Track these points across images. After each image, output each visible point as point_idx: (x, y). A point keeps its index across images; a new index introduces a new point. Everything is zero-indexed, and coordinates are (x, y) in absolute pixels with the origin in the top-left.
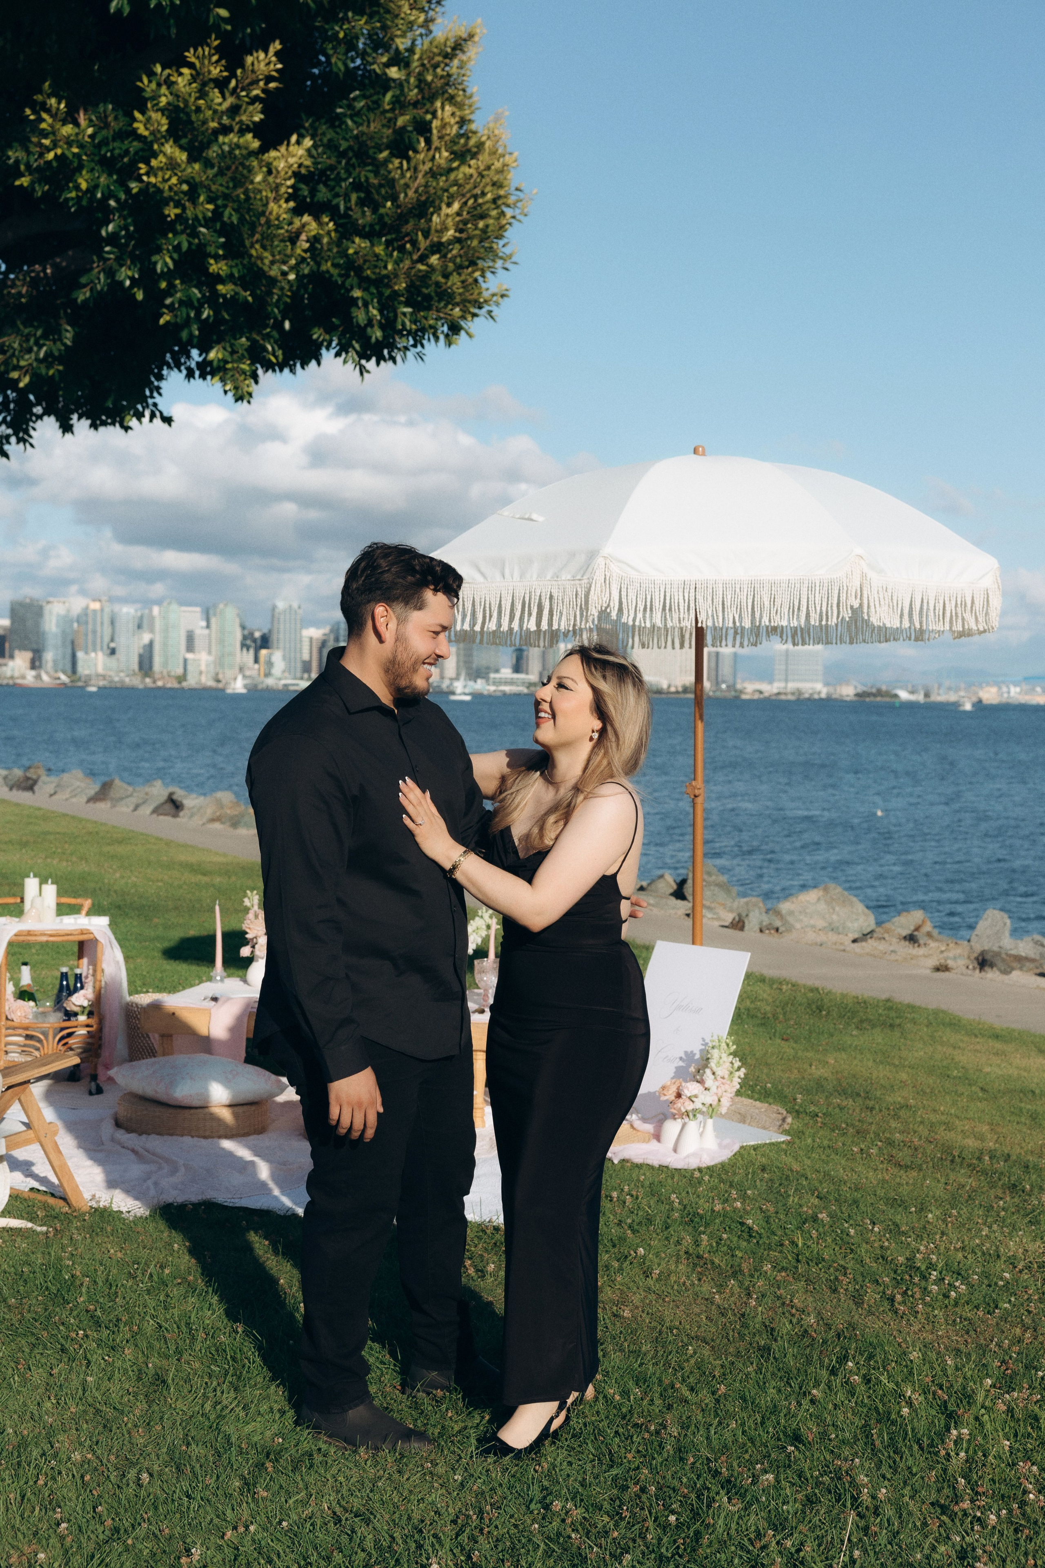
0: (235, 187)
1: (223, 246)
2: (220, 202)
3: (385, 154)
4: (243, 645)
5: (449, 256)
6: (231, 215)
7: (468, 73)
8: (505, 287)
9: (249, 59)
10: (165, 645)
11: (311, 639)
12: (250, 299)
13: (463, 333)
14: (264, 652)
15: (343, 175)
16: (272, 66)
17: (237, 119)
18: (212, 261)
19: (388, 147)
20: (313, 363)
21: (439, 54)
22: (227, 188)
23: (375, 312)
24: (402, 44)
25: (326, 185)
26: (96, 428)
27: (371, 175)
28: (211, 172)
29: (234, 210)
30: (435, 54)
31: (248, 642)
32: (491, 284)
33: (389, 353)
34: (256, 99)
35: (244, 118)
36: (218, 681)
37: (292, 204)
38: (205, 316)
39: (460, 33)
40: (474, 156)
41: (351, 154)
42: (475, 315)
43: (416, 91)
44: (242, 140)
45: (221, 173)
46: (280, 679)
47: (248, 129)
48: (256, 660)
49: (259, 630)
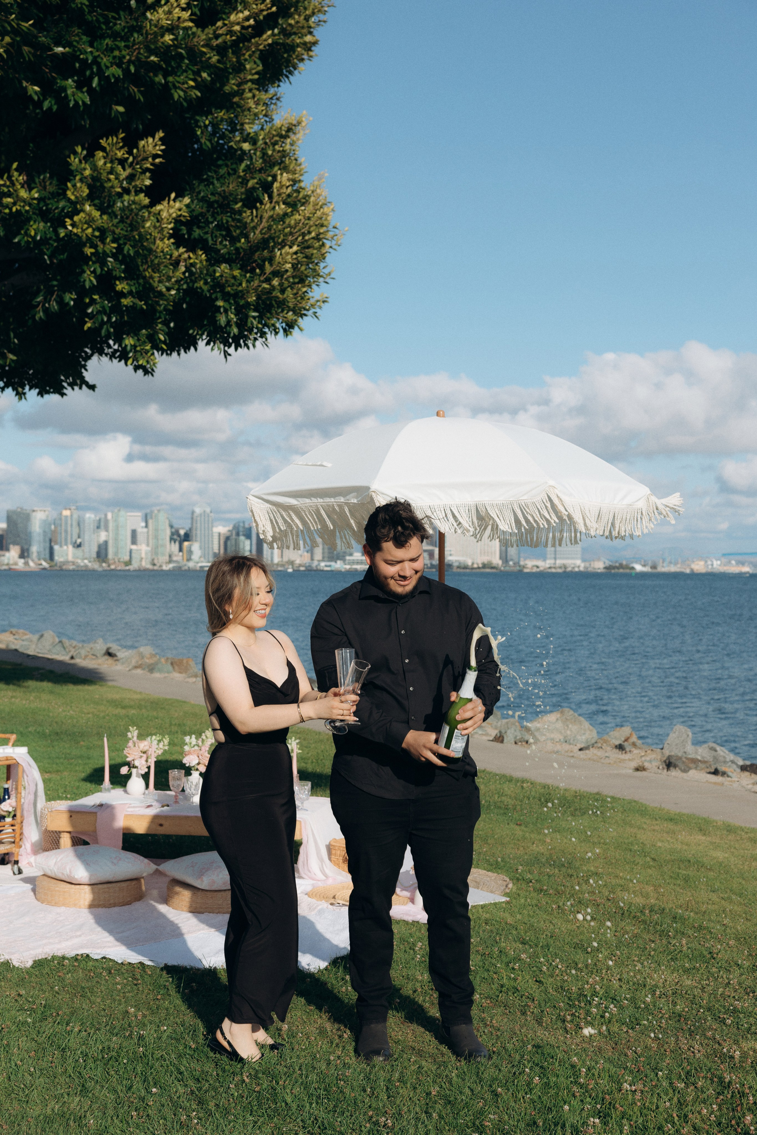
0: (132, 231)
1: (124, 272)
2: (121, 242)
3: (240, 205)
4: (171, 539)
5: (285, 276)
6: (129, 249)
7: (297, 149)
8: (326, 295)
9: (142, 143)
10: (116, 540)
11: (219, 534)
12: (145, 307)
13: (296, 328)
14: (186, 544)
15: (210, 219)
16: (157, 148)
17: (133, 184)
18: (118, 283)
19: (241, 200)
20: (192, 348)
21: (277, 136)
22: (127, 231)
23: (232, 316)
24: (251, 129)
25: (199, 227)
26: (42, 396)
27: (230, 219)
28: (115, 221)
29: (131, 246)
30: (274, 136)
31: (175, 537)
32: (316, 293)
33: (244, 342)
34: (148, 170)
35: (138, 183)
36: (154, 565)
37: (172, 240)
38: (114, 319)
39: (290, 121)
40: (303, 204)
41: (216, 206)
42: (305, 315)
43: (261, 161)
44: (137, 198)
45: (122, 221)
46: (198, 563)
47: (141, 191)
48: (181, 550)
49: (183, 528)
